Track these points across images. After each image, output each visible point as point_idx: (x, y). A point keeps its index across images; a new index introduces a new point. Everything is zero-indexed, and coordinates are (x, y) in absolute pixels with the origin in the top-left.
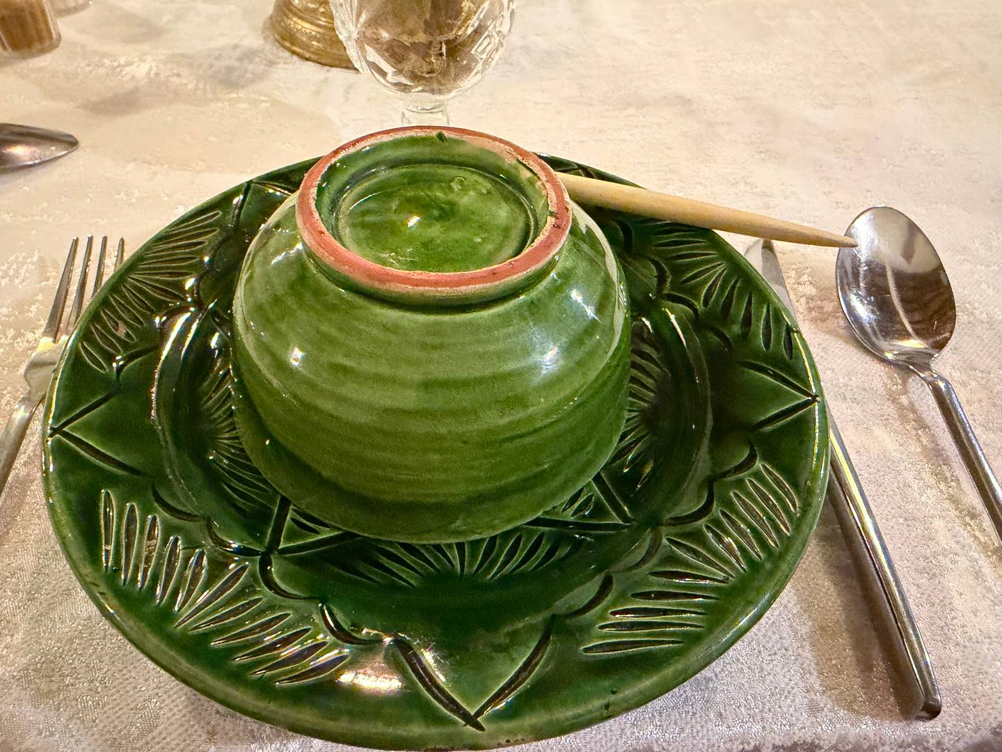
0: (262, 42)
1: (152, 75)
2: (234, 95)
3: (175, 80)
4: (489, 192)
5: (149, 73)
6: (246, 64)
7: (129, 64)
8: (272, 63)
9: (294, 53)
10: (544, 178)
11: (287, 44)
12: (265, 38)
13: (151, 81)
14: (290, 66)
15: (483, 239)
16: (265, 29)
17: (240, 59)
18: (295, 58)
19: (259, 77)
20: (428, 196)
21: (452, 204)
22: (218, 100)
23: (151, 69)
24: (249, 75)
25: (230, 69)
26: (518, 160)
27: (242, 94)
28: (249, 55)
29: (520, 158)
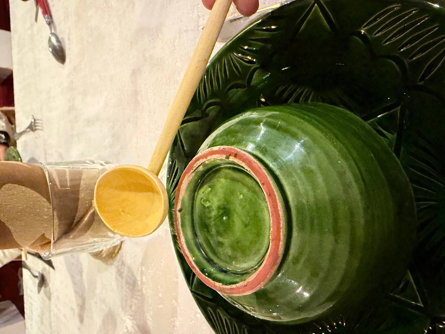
0: (113, 266)
1: (132, 318)
2: (139, 282)
3: (133, 308)
4: (210, 187)
5: (130, 319)
6: (124, 275)
7: (127, 328)
8: (123, 263)
9: (118, 252)
10: (204, 160)
11: (114, 255)
12: (112, 264)
13: (134, 319)
14: (124, 255)
15: (241, 194)
16: (107, 264)
17: (122, 278)
18: (120, 252)
19: (130, 270)
20: (214, 220)
21: (219, 208)
22: (141, 290)
23: (129, 318)
24: (129, 274)
25: (127, 282)
26: (193, 172)
27: (139, 278)
28: (120, 273)
29: (192, 171)
